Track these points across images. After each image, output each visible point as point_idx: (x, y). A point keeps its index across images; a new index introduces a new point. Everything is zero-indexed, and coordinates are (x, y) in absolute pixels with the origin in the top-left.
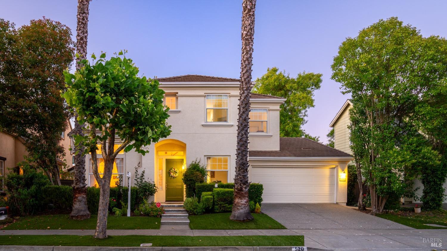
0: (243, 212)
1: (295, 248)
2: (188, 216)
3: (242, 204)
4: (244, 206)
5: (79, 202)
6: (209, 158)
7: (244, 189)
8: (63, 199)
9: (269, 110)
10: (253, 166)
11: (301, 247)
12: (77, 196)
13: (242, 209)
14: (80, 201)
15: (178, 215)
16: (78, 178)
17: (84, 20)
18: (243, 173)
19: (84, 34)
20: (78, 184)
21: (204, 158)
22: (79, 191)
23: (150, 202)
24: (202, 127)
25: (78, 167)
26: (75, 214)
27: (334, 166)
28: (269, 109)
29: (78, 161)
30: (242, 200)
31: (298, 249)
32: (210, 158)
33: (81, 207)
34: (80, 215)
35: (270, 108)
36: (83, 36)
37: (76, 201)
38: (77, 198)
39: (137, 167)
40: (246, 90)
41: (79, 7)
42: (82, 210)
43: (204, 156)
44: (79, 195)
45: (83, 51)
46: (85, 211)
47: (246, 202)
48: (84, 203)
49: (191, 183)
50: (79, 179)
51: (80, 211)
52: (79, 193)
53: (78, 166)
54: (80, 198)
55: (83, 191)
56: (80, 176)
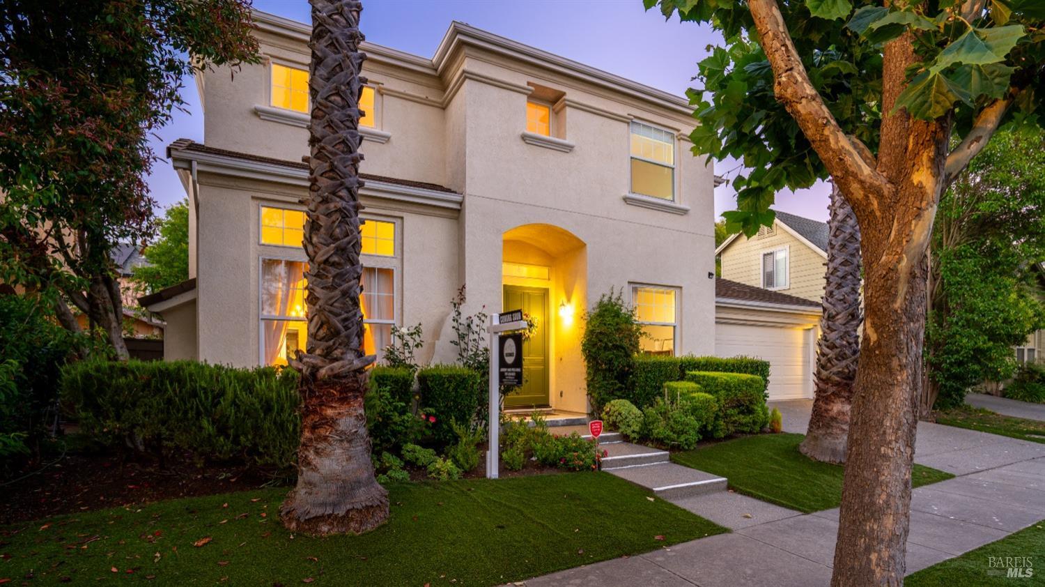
2: (668, 457)
5: (346, 445)
6: (634, 289)
8: (201, 428)
12: (329, 412)
14: (348, 438)
15: (646, 458)
16: (340, 326)
20: (337, 353)
21: (628, 287)
22: (345, 390)
24: (623, 203)
25: (334, 271)
26: (324, 504)
27: (810, 326)
29: (337, 239)
34: (359, 507)
37: (325, 439)
38: (332, 422)
42: (358, 483)
43: (629, 283)
44: (340, 409)
48: (362, 446)
49: (617, 357)
51: (352, 489)
52: (344, 400)
53: (334, 264)
56: (345, 316)
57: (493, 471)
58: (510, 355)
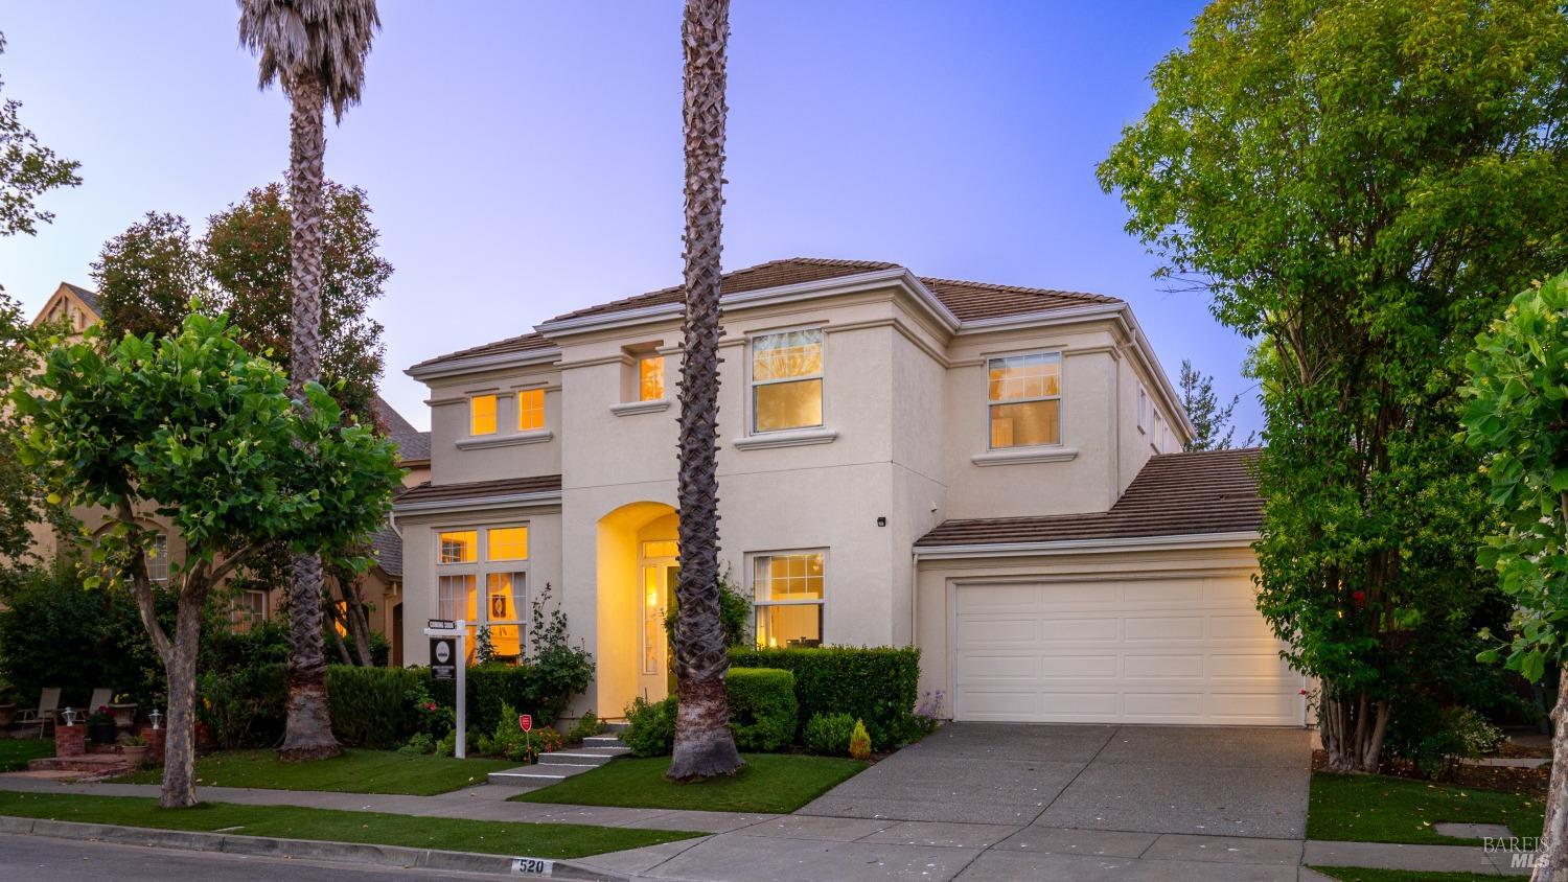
0: (691, 751)
1: (523, 861)
2: (608, 762)
3: (691, 723)
4: (692, 729)
5: (300, 712)
6: (761, 558)
7: (692, 670)
9: (1067, 354)
10: (958, 581)
11: (537, 860)
12: (290, 692)
13: (687, 738)
14: (299, 709)
17: (305, 179)
18: (690, 616)
19: (305, 220)
21: (744, 557)
22: (297, 679)
23: (580, 713)
24: (735, 450)
26: (291, 744)
28: (1065, 348)
30: (689, 711)
31: (528, 866)
32: (764, 559)
33: (300, 725)
35: (1070, 347)
36: (302, 226)
37: (290, 709)
38: (292, 699)
39: (541, 599)
40: (692, 328)
41: (293, 146)
43: (745, 553)
44: (297, 691)
45: (303, 270)
46: (313, 737)
47: (700, 716)
48: (312, 715)
50: (297, 645)
54: (298, 700)
55: (306, 680)
57: (460, 753)
58: (445, 655)
